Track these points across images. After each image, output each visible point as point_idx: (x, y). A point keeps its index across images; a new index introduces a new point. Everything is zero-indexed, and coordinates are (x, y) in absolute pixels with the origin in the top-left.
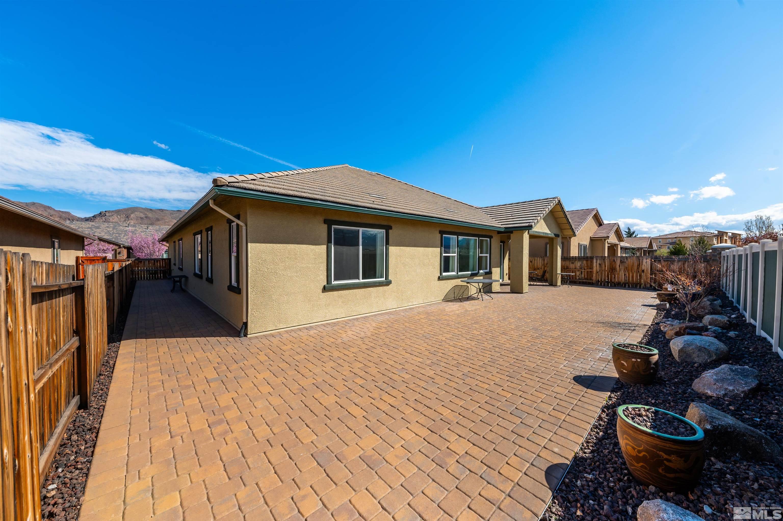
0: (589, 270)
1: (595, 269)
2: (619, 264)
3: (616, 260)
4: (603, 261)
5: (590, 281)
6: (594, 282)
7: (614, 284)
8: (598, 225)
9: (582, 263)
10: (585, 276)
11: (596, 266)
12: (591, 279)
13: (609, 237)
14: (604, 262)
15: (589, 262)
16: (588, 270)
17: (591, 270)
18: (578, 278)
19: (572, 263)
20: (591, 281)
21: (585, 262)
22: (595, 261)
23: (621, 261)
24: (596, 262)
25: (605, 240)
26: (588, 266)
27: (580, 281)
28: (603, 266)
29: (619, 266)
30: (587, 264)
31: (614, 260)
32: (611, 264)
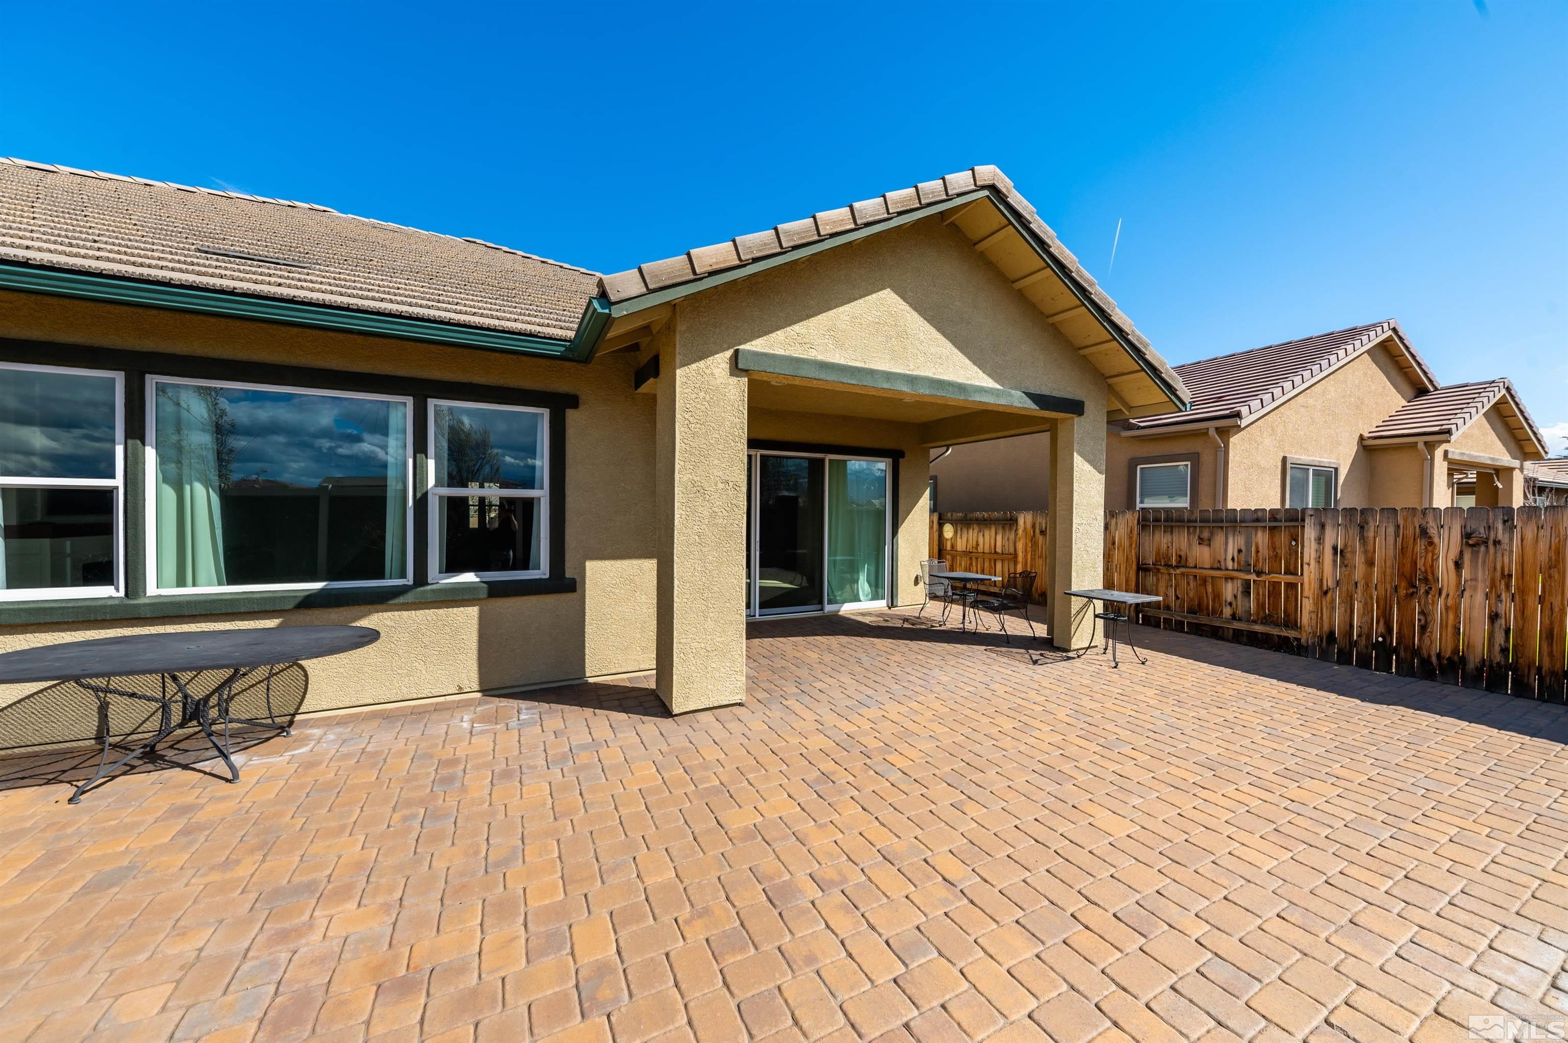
0: (1283, 579)
1: (1309, 576)
2: (1454, 553)
3: (1433, 531)
4: (1354, 531)
5: (1285, 633)
6: (1305, 638)
7: (1426, 662)
8: (1410, 393)
9: (1248, 544)
10: (1260, 606)
11: (1319, 560)
12: (1292, 622)
13: (1449, 432)
14: (1363, 539)
15: (1283, 538)
16: (1275, 577)
17: (1290, 578)
18: (1227, 612)
19: (1201, 541)
20: (1291, 634)
21: (1261, 538)
22: (1310, 532)
23: (1467, 536)
24: (1320, 540)
25: (1431, 447)
26: (1276, 558)
27: (1237, 625)
28: (1359, 560)
29: (1458, 565)
30: (1273, 547)
31: (1424, 532)
32: (1403, 551)
